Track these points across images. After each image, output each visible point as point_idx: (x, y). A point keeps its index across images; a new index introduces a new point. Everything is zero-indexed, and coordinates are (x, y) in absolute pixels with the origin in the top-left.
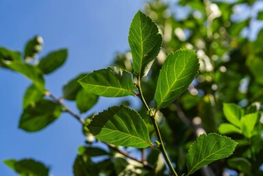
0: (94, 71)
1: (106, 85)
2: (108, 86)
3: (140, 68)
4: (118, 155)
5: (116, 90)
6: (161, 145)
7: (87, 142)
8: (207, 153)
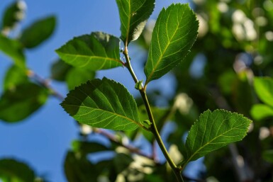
0: (75, 38)
1: (89, 54)
2: (92, 55)
3: (128, 31)
4: (120, 150)
5: (101, 60)
6: (152, 125)
7: (82, 135)
8: (213, 134)
